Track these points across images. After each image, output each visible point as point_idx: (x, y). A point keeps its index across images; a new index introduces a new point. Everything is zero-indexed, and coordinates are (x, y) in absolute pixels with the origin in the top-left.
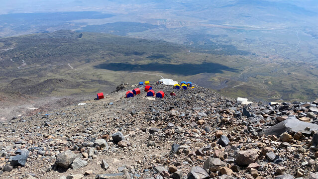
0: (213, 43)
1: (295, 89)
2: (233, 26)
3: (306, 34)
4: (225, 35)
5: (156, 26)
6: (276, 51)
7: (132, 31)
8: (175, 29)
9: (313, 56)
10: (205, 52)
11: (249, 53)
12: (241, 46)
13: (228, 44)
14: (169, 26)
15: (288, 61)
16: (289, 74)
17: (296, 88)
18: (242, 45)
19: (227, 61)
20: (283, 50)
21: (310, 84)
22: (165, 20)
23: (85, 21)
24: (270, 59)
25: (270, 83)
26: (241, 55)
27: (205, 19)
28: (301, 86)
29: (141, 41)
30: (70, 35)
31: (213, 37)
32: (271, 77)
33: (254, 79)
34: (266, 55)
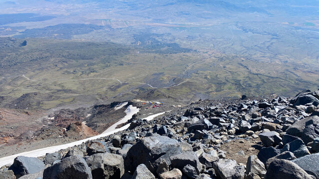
0: (160, 42)
2: (176, 24)
3: (238, 29)
4: (169, 33)
5: (101, 27)
6: (214, 46)
7: (77, 33)
8: (121, 29)
9: (245, 49)
10: (153, 52)
11: (191, 50)
12: (185, 44)
13: (172, 42)
14: (114, 26)
15: (224, 55)
16: (224, 67)
17: (228, 79)
18: (185, 42)
19: (172, 60)
20: (220, 45)
21: (239, 75)
22: (110, 20)
24: (209, 55)
25: (208, 77)
26: (185, 52)
27: (149, 18)
28: (233, 77)
29: (89, 44)
31: (158, 35)
32: (209, 71)
33: (196, 75)
34: (205, 51)
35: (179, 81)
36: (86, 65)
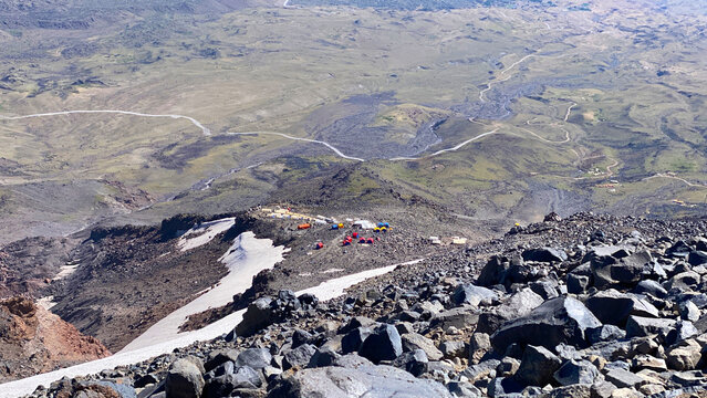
1: (672, 134)
15: (660, 19)
16: (660, 74)
17: (677, 129)
19: (433, 37)
24: (597, 18)
25: (589, 115)
32: (594, 91)
35: (461, 129)
36: (57, 53)
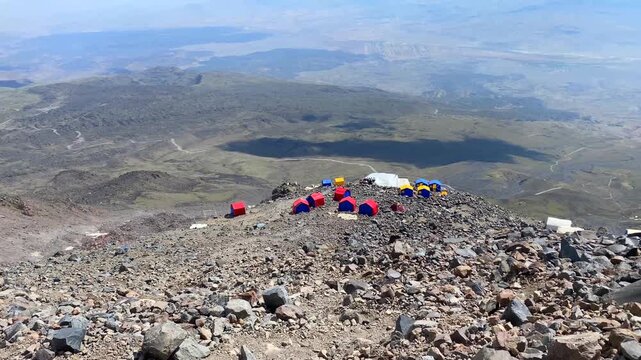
0: (492, 93)
2: (539, 56)
4: (518, 76)
5: (362, 57)
7: (307, 69)
8: (404, 62)
10: (473, 114)
11: (576, 116)
12: (557, 100)
13: (526, 95)
14: (389, 56)
18: (558, 97)
19: (522, 134)
22: (381, 44)
23: (207, 47)
24: (627, 131)
26: (557, 119)
27: (473, 39)
29: (327, 89)
30: (176, 77)
31: (491, 79)
32: (627, 171)
33: (589, 176)
34: (615, 121)
